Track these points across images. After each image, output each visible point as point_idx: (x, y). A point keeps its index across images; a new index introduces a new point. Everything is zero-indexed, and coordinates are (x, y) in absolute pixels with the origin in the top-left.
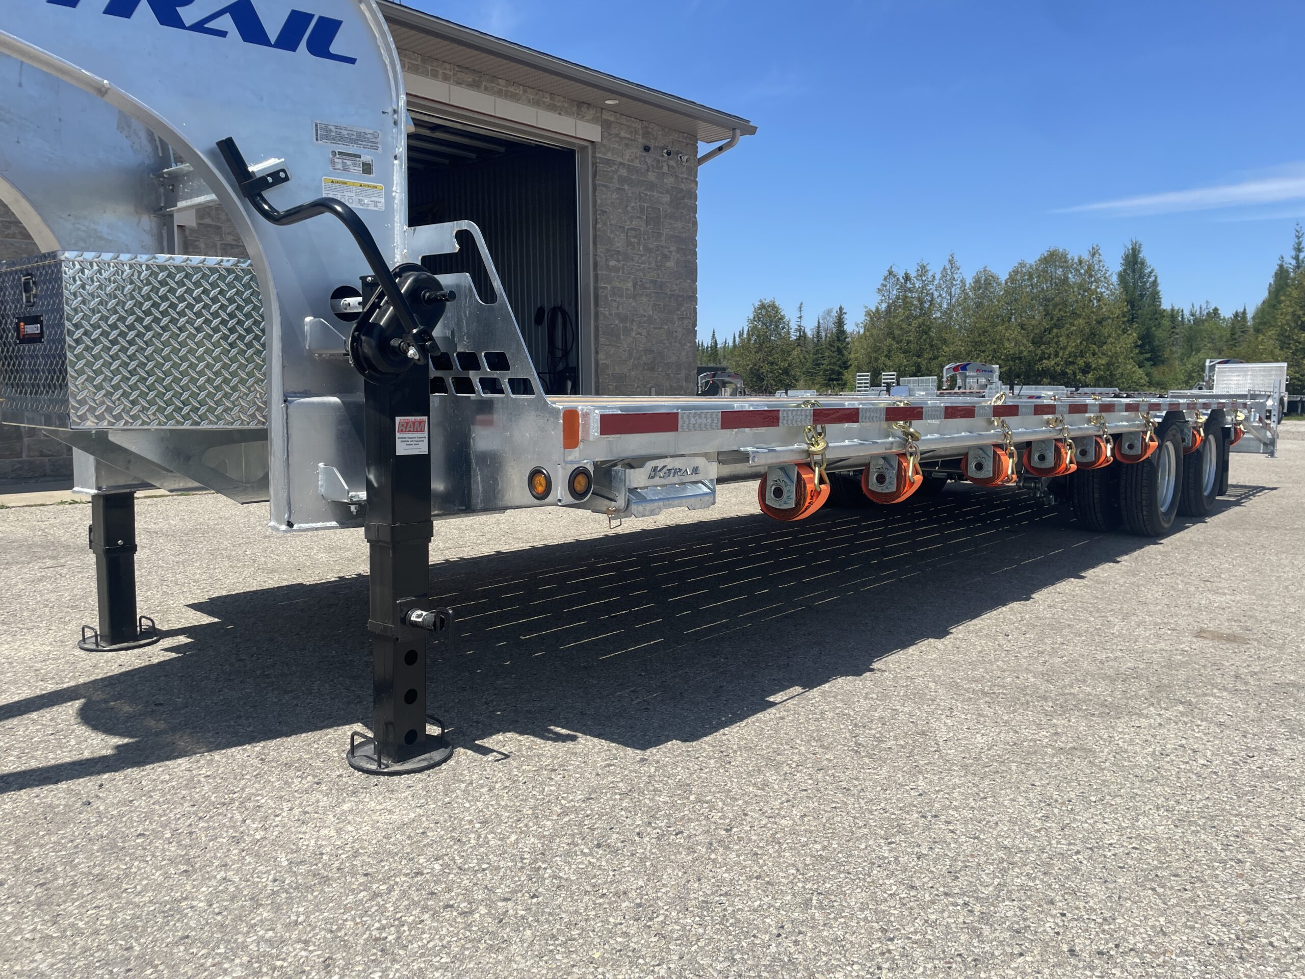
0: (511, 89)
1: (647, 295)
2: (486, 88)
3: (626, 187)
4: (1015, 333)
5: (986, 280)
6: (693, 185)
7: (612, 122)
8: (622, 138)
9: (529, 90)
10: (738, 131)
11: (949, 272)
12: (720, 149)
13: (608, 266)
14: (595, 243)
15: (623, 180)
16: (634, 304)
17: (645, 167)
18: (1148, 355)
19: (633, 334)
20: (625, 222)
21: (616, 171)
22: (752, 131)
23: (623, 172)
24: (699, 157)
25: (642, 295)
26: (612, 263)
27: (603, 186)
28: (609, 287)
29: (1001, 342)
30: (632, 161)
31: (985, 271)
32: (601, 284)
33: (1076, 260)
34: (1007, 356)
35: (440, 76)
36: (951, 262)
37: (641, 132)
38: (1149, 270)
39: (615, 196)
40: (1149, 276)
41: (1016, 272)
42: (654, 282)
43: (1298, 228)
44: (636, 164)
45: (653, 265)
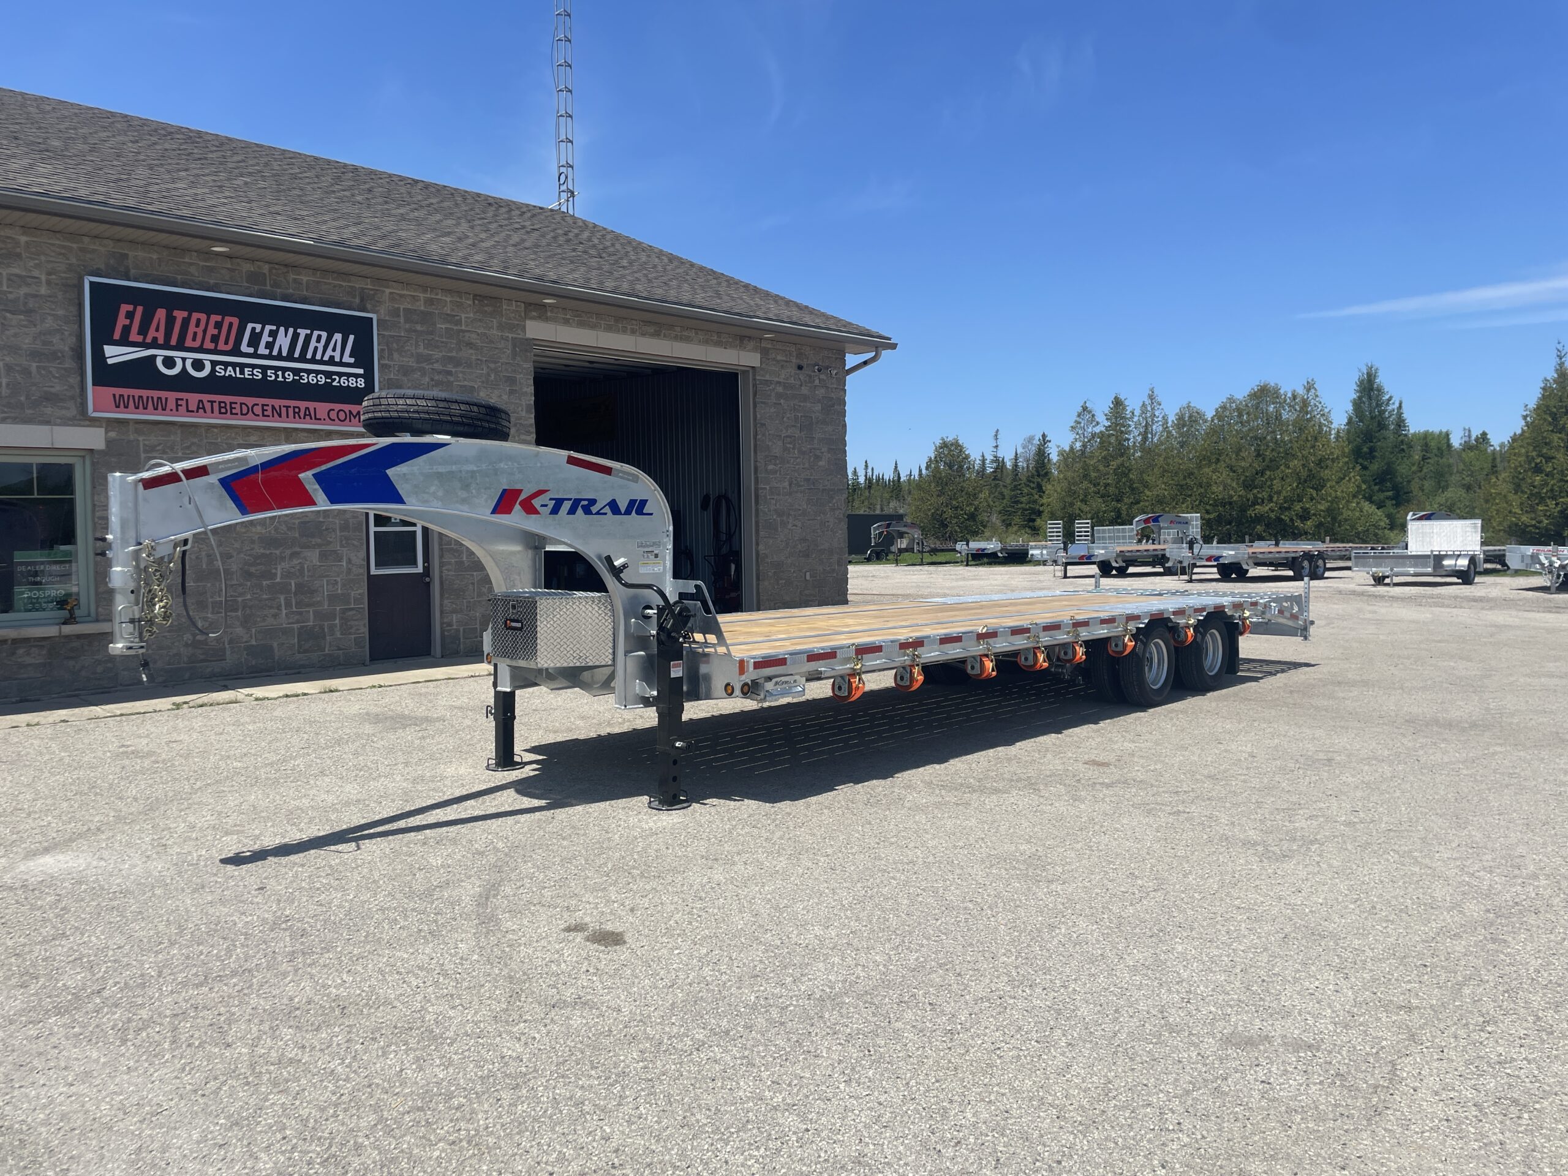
0: (686, 333)
1: (801, 492)
2: (665, 336)
3: (782, 401)
4: (1225, 475)
5: (1190, 417)
6: (842, 393)
7: (769, 350)
8: (778, 361)
9: (699, 332)
10: (880, 349)
11: (1149, 409)
12: (865, 363)
13: (766, 470)
14: (755, 452)
15: (779, 396)
16: (789, 500)
17: (798, 383)
18: (1390, 494)
19: (790, 526)
20: (781, 431)
21: (774, 389)
22: (893, 346)
23: (780, 389)
24: (847, 368)
25: (797, 492)
26: (770, 467)
27: (762, 403)
28: (768, 487)
29: (1209, 485)
30: (787, 379)
31: (1188, 407)
32: (761, 486)
33: (1289, 395)
34: (1215, 501)
35: (629, 331)
36: (1151, 397)
37: (795, 354)
38: (1387, 397)
39: (773, 410)
40: (1388, 404)
41: (1224, 408)
42: (808, 480)
43: (1560, 347)
44: (792, 381)
45: (807, 466)
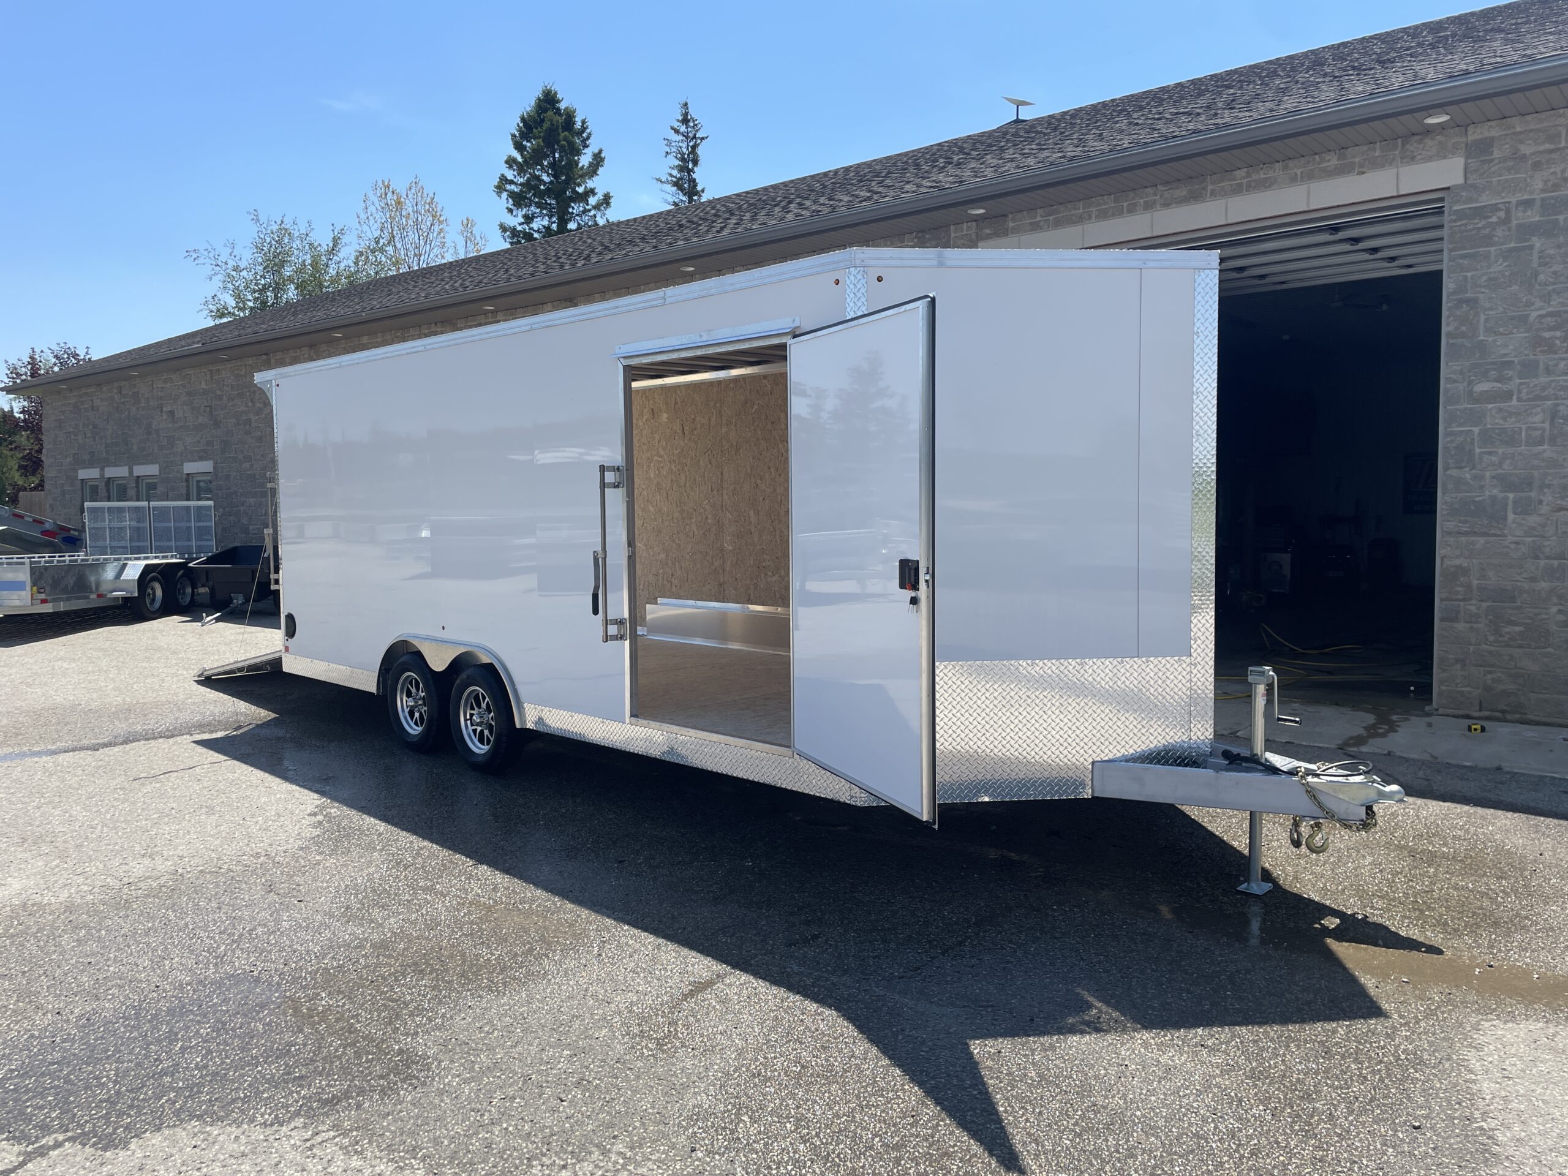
2: (1213, 193)
7: (1492, 139)
9: (1291, 163)
13: (1471, 393)
15: (1526, 231)
16: (1549, 455)
